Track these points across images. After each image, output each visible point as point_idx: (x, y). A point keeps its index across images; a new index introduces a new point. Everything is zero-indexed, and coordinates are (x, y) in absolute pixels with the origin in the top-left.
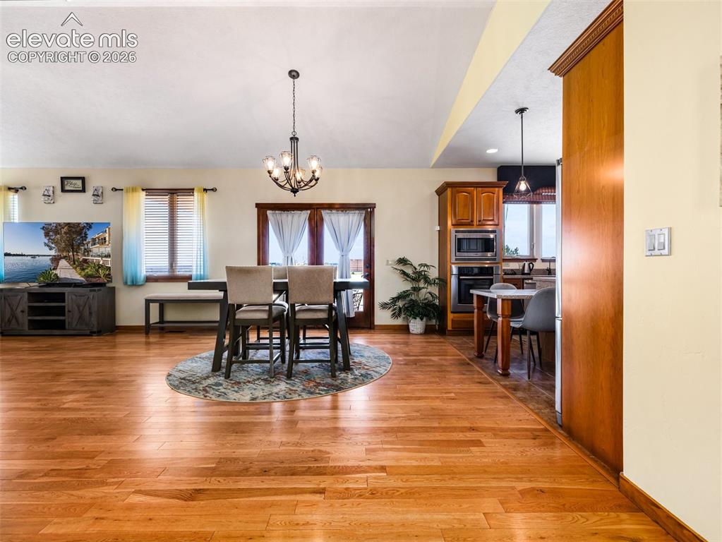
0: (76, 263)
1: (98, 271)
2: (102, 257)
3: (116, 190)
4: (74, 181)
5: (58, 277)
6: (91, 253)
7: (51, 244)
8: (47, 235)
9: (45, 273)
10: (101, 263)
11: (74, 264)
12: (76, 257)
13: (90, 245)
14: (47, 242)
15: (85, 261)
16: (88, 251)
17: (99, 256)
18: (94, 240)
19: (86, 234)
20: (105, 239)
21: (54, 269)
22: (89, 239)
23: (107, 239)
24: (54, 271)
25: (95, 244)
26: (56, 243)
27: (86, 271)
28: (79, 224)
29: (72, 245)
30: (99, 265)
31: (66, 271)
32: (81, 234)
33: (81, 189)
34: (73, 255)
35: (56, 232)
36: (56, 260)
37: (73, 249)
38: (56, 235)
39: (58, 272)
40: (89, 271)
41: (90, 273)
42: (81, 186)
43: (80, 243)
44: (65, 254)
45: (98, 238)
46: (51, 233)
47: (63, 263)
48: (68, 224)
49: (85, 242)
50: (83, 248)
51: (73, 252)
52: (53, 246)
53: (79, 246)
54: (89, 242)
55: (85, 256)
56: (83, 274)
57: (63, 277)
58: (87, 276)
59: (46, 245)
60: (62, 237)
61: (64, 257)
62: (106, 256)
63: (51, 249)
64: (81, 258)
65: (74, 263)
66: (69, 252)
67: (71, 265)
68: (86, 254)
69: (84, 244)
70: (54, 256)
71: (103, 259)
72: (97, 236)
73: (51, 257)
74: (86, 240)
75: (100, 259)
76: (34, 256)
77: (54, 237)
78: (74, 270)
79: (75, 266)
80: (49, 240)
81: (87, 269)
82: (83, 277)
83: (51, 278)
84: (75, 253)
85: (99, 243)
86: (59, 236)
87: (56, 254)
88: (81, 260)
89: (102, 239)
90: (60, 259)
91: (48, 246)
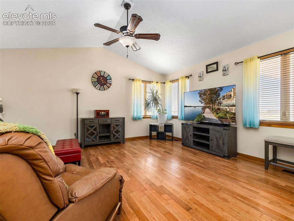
0: (214, 110)
1: (226, 115)
2: (229, 107)
3: (238, 63)
4: (212, 66)
5: (205, 117)
6: (222, 105)
8: (200, 96)
9: (199, 115)
10: (228, 110)
11: (213, 110)
12: (214, 107)
13: (221, 100)
14: (200, 100)
15: (219, 109)
16: (220, 103)
18: (224, 97)
19: (219, 94)
20: (231, 95)
21: (203, 113)
22: (221, 97)
23: (232, 95)
24: (203, 114)
25: (224, 99)
27: (219, 114)
28: (216, 88)
29: (212, 101)
30: (226, 111)
31: (210, 115)
32: (217, 94)
33: (216, 69)
34: (212, 106)
35: (205, 94)
36: (204, 108)
37: (212, 102)
39: (204, 114)
40: (221, 115)
41: (221, 116)
42: (216, 67)
43: (216, 99)
44: (208, 105)
45: (226, 95)
46: (202, 95)
47: (207, 110)
48: (210, 90)
49: (218, 98)
50: (217, 102)
51: (212, 104)
52: (203, 101)
53: (215, 101)
54: (221, 98)
55: (219, 106)
56: (217, 116)
57: (207, 117)
58: (220, 118)
60: (207, 97)
61: (208, 107)
62: (231, 106)
63: (202, 103)
64: (216, 107)
66: (210, 104)
67: (211, 111)
68: (219, 105)
69: (218, 100)
70: (203, 106)
71: (229, 108)
72: (226, 94)
73: (202, 107)
74: (219, 97)
75: (227, 107)
76: (195, 107)
77: (203, 97)
78: (212, 114)
79: (213, 112)
80: (201, 99)
81: (220, 113)
82: (217, 118)
83: (202, 117)
84: (213, 105)
85: (227, 98)
86: (205, 96)
87: (204, 105)
88: (216, 108)
89: (229, 96)
90: (206, 108)
91: (201, 102)
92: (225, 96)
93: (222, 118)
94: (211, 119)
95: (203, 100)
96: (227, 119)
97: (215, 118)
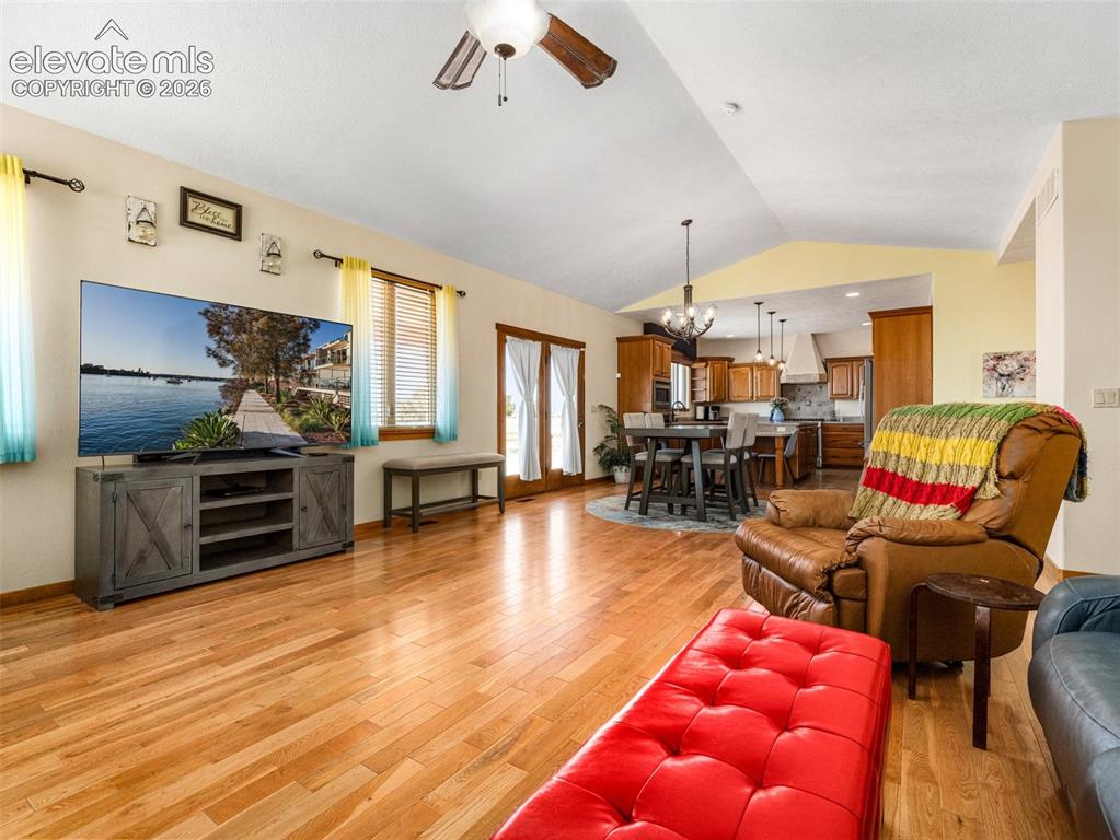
0: (284, 399)
1: (328, 417)
2: (337, 389)
5: (237, 432)
6: (315, 381)
7: (223, 353)
8: (214, 330)
9: (206, 423)
10: (335, 401)
11: (279, 401)
12: (283, 387)
13: (314, 362)
14: (213, 346)
15: (303, 396)
16: (308, 375)
17: (331, 387)
18: (322, 353)
19: (306, 339)
20: (344, 353)
21: (228, 412)
22: (312, 351)
23: (348, 354)
24: (230, 418)
25: (324, 362)
26: (238, 351)
27: (305, 417)
29: (276, 360)
30: (331, 404)
31: (259, 418)
32: (297, 336)
34: (278, 381)
35: (240, 326)
36: (234, 390)
37: (277, 368)
38: (238, 333)
39: (238, 418)
40: (310, 417)
41: (312, 421)
43: (293, 357)
44: (257, 378)
45: (331, 349)
47: (252, 398)
48: (265, 313)
49: (303, 356)
50: (299, 367)
51: (277, 374)
52: (230, 357)
53: (290, 362)
54: (313, 357)
55: (304, 385)
56: (297, 422)
57: (251, 430)
58: (307, 429)
59: (210, 353)
60: (253, 339)
61: (256, 386)
63: (223, 363)
64: (295, 389)
65: (277, 398)
66: (268, 374)
67: (272, 404)
68: (306, 380)
69: (302, 360)
70: (230, 380)
71: (340, 393)
72: (329, 345)
73: (222, 384)
74: (305, 352)
75: (333, 392)
76: (174, 379)
77: (231, 337)
78: (277, 415)
79: (279, 405)
80: (219, 342)
81: (306, 412)
82: (296, 430)
83: (219, 433)
84: (281, 378)
85: (332, 360)
86: (244, 336)
87: (236, 377)
88: (294, 393)
89: (339, 352)
90: (244, 390)
91: (215, 356)
92: (326, 350)
93: (314, 428)
94: (273, 435)
95: (228, 351)
96: (333, 431)
97: (286, 431)
